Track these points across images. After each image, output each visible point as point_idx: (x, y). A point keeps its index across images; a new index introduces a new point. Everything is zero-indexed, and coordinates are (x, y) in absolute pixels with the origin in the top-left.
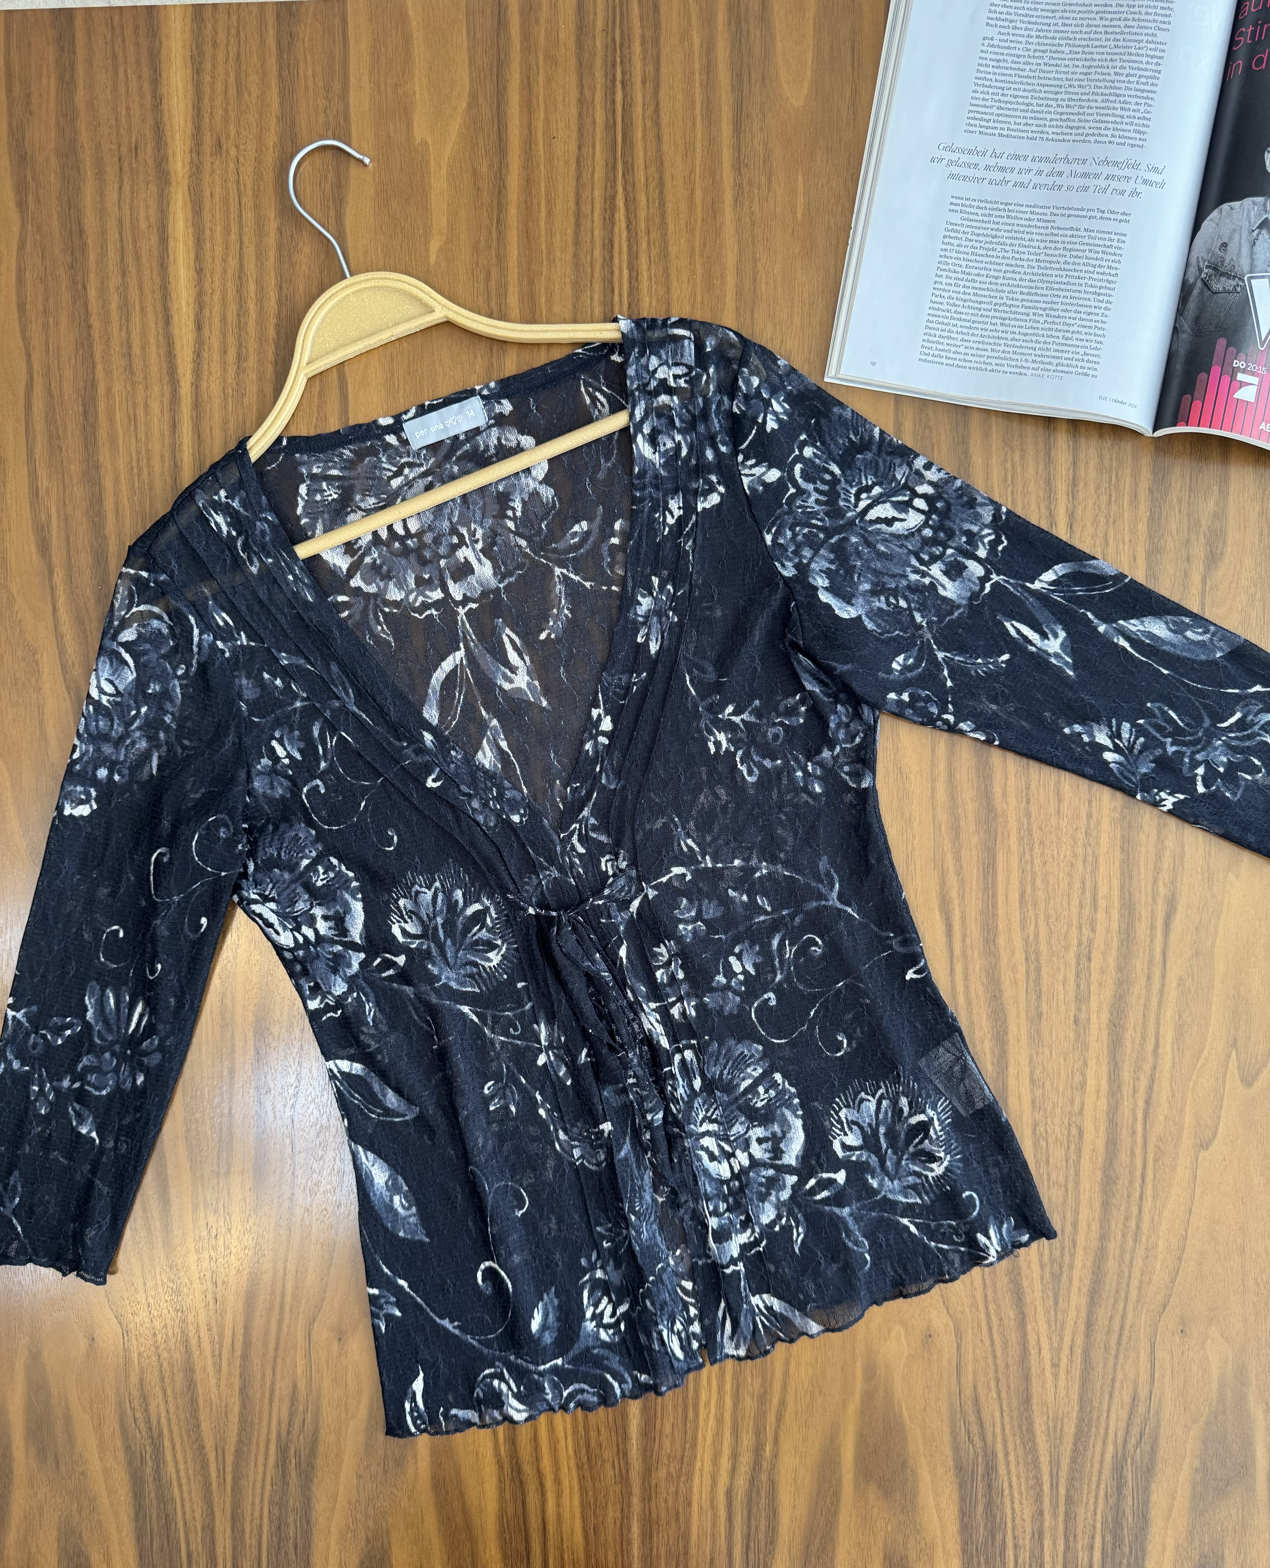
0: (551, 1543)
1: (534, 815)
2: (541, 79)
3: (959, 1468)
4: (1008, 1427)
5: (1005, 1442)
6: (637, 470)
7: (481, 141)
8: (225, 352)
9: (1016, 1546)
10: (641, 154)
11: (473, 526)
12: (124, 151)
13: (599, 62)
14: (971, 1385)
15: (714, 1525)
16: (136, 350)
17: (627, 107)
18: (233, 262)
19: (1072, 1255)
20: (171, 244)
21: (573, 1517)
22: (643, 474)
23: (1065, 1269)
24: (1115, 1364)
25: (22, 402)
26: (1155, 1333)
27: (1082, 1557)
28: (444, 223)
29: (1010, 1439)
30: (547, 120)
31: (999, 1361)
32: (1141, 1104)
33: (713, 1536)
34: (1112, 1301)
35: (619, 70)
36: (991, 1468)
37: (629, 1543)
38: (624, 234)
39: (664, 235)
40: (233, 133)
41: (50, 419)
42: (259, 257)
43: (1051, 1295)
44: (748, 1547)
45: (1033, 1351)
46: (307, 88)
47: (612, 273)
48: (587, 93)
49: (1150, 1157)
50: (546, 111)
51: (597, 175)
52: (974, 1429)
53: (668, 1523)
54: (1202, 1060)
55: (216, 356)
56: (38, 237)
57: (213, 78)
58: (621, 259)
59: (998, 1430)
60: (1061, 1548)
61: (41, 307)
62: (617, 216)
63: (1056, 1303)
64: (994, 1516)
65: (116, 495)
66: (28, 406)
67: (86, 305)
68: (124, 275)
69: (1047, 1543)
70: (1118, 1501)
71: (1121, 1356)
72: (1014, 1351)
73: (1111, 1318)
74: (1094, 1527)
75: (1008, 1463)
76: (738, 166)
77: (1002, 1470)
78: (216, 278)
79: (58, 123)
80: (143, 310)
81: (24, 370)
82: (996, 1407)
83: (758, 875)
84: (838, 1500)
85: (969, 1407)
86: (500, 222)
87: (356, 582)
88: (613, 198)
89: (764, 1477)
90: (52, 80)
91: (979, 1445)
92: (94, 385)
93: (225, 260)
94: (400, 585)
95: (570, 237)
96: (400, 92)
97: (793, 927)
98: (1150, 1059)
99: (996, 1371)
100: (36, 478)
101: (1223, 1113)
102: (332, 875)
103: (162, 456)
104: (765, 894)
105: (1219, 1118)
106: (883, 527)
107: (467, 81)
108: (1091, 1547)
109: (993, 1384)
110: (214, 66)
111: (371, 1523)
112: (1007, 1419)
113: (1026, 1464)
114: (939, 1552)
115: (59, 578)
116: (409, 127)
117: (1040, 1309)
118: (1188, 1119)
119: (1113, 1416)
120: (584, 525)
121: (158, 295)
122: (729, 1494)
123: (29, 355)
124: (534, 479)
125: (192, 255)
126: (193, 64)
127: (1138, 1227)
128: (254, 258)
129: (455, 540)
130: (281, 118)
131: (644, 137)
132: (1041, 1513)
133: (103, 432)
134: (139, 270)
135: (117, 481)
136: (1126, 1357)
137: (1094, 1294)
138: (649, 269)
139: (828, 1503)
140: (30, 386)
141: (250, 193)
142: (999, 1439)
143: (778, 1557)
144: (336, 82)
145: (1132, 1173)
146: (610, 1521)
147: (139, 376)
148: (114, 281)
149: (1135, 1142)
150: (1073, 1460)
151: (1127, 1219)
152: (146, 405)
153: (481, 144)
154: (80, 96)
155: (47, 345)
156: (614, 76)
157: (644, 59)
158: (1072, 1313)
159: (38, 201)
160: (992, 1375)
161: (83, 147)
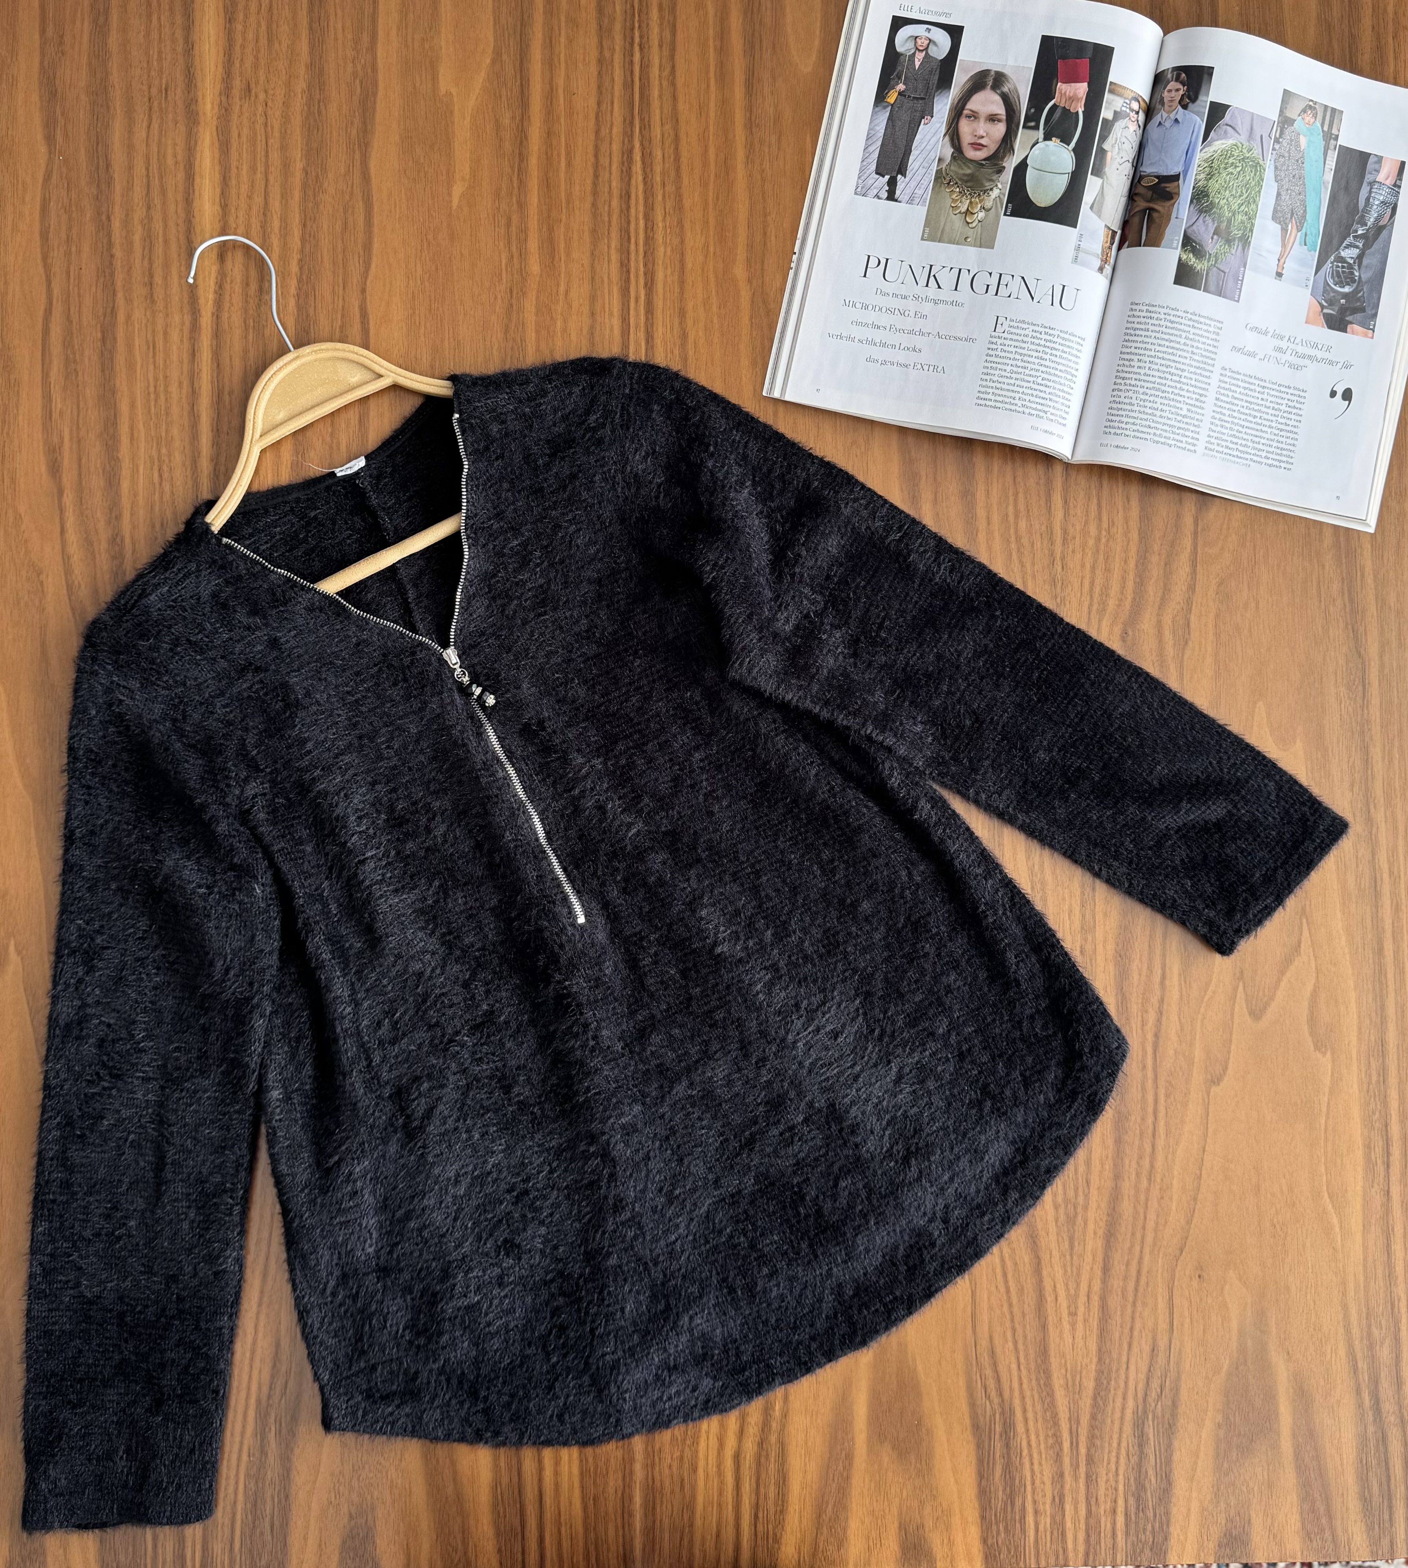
0: (548, 1516)
2: (563, 39)
3: (976, 1427)
4: (1025, 1381)
5: (1023, 1398)
7: (504, 93)
8: (247, 284)
9: (1036, 1512)
10: (658, 112)
12: (154, 91)
13: (618, 26)
14: (987, 1336)
15: (721, 1493)
16: (158, 280)
17: (645, 67)
18: (258, 200)
19: (1087, 1196)
20: (198, 180)
21: (571, 1488)
23: (1079, 1210)
24: (1133, 1312)
25: (39, 327)
26: (1173, 1279)
27: (1105, 1524)
28: (467, 170)
29: (1028, 1393)
30: (568, 77)
31: (1016, 1310)
32: (1150, 1037)
33: (720, 1505)
34: (1128, 1244)
35: (637, 34)
36: (1008, 1427)
37: (631, 1515)
38: (641, 187)
39: (679, 188)
40: (262, 78)
41: (67, 343)
42: (285, 195)
43: (1065, 1236)
44: (756, 1516)
45: (1050, 1299)
46: (336, 39)
47: (629, 223)
48: (607, 54)
49: (1162, 1092)
50: (567, 69)
51: (615, 130)
52: (991, 1384)
53: (672, 1492)
54: (1209, 993)
55: (238, 288)
56: (64, 170)
57: (245, 27)
58: (638, 208)
59: (1016, 1385)
60: (1083, 1512)
61: (64, 237)
62: (634, 169)
63: (1072, 1247)
64: (1013, 1479)
65: (132, 419)
66: (46, 331)
67: (109, 236)
68: (149, 208)
69: (1068, 1507)
70: (1141, 1459)
71: (1139, 1304)
72: (1030, 1299)
73: (1128, 1264)
74: (1116, 1489)
75: (1026, 1420)
76: (750, 125)
77: (1020, 1428)
78: (241, 214)
79: (89, 64)
80: (166, 242)
81: (44, 296)
82: (1014, 1360)
84: (851, 1465)
85: (985, 1360)
86: (521, 171)
88: (631, 151)
89: (773, 1438)
90: (86, 23)
91: (996, 1400)
92: (113, 313)
93: (250, 197)
95: (589, 187)
96: (427, 46)
98: (1158, 993)
99: (1012, 1320)
100: (50, 401)
101: (1233, 1047)
103: (180, 383)
105: (1229, 1052)
107: (491, 39)
108: (1114, 1512)
109: (1009, 1335)
110: (246, 16)
111: (355, 1498)
112: (1024, 1372)
113: (1045, 1420)
114: (956, 1520)
115: (69, 499)
116: (434, 79)
117: (1055, 1253)
118: (1198, 1053)
119: (1132, 1368)
121: (182, 228)
122: (737, 1457)
123: (49, 283)
125: (218, 191)
126: (226, 13)
127: (1152, 1166)
128: (278, 197)
130: (311, 66)
131: (660, 96)
132: (1062, 1475)
133: (120, 358)
134: (164, 203)
135: (133, 406)
136: (1144, 1304)
137: (1110, 1236)
138: (664, 220)
139: (841, 1468)
140: (48, 312)
141: (277, 134)
142: (1017, 1393)
143: (788, 1529)
144: (365, 35)
145: (1144, 1109)
146: (611, 1490)
147: (160, 305)
148: (139, 214)
149: (1145, 1076)
150: (1093, 1417)
151: (1141, 1157)
152: (166, 333)
153: (504, 98)
154: (114, 40)
155: (68, 273)
156: (632, 38)
157: (661, 24)
158: (1088, 1258)
159: (66, 135)
160: (1008, 1324)
161: (113, 86)
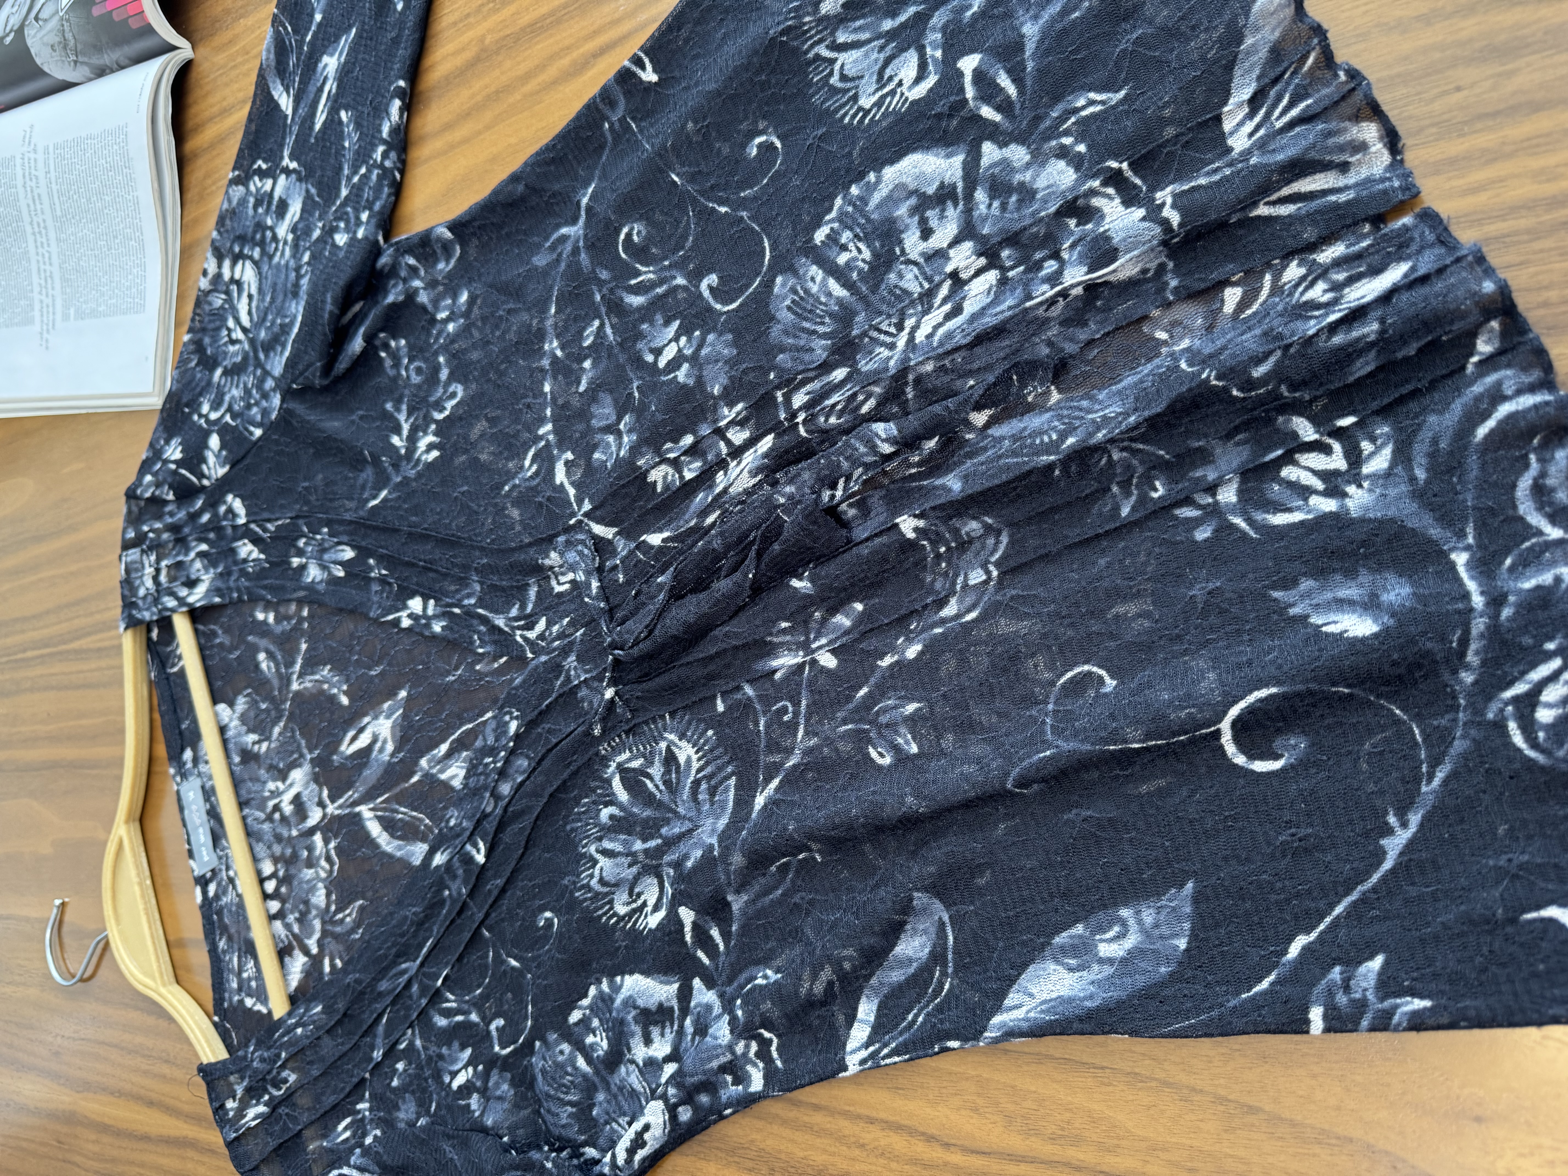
1: (512, 700)
6: (217, 600)
11: (267, 794)
22: (218, 591)
83: (559, 353)
87: (312, 944)
94: (313, 889)
97: (614, 278)
102: (596, 1023)
104: (579, 335)
106: (254, 304)
120: (262, 656)
124: (231, 720)
129: (277, 816)
